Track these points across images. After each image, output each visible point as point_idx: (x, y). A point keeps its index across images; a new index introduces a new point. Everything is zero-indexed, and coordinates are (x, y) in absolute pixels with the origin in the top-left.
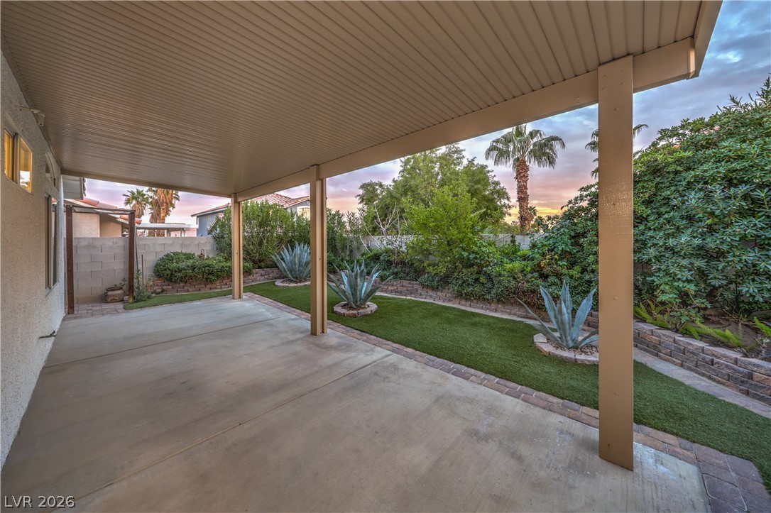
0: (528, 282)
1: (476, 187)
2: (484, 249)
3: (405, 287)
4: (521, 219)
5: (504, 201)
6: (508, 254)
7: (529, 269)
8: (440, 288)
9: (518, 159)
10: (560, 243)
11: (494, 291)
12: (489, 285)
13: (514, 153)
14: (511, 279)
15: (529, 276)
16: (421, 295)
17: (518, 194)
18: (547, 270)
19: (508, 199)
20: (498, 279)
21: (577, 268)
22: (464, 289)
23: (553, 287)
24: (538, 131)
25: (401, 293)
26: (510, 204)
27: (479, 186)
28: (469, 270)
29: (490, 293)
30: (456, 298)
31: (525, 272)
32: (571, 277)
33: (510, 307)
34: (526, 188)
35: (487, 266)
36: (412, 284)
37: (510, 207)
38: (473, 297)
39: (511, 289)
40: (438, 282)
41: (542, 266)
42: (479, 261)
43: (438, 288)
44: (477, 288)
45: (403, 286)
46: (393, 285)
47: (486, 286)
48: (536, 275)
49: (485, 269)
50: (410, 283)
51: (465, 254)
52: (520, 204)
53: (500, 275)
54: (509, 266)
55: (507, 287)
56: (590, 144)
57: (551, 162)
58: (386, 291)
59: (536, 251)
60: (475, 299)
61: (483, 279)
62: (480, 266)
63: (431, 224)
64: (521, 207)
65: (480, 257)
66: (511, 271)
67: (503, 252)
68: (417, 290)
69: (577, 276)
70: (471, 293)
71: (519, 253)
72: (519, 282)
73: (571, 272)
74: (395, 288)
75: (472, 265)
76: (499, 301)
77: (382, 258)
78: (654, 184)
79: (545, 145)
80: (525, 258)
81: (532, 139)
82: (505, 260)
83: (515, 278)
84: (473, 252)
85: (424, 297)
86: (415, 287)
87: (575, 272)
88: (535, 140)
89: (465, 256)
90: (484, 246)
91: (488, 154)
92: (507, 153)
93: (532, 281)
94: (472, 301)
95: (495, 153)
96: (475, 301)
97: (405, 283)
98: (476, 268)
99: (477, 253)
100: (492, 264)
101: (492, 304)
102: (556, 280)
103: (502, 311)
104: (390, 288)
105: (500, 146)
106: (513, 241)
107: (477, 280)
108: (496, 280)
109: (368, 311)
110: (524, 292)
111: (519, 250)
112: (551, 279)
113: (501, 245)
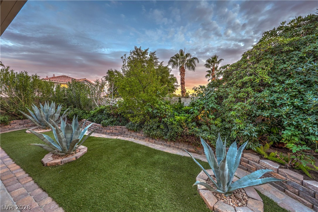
0: (189, 129)
1: (163, 75)
2: (162, 106)
3: (118, 130)
4: (182, 92)
5: (176, 84)
6: (177, 109)
7: (190, 120)
8: (138, 131)
9: (181, 66)
10: (210, 103)
11: (168, 134)
12: (165, 130)
13: (180, 63)
14: (179, 127)
15: (190, 125)
16: (127, 135)
17: (181, 81)
18: (202, 121)
19: (177, 83)
20: (171, 126)
21: (219, 119)
22: (151, 133)
23: (206, 132)
24: (189, 54)
25: (115, 134)
26: (178, 85)
27: (164, 74)
28: (154, 120)
29: (166, 135)
30: (147, 137)
31: (187, 122)
32: (216, 125)
33: (178, 144)
34: (184, 79)
35: (164, 118)
36: (122, 128)
37: (178, 86)
38: (156, 137)
39: (179, 133)
40: (137, 127)
41: (199, 118)
42: (159, 115)
43: (137, 131)
44: (159, 132)
45: (116, 129)
46: (110, 129)
47: (164, 130)
48: (194, 124)
49: (163, 120)
50: (121, 128)
51: (150, 110)
52: (182, 86)
53: (172, 124)
54: (178, 118)
55: (176, 132)
56: (205, 65)
57: (193, 69)
58: (105, 133)
59: (196, 108)
60: (157, 138)
61: (162, 126)
62: (161, 118)
63: (127, 89)
64: (182, 87)
65: (160, 112)
66: (179, 121)
67: (174, 107)
68: (125, 132)
69: (220, 125)
70: (155, 135)
71: (183, 109)
72: (184, 129)
73: (216, 122)
74: (112, 131)
75: (155, 117)
76: (171, 140)
77: (105, 112)
78: (273, 60)
79: (192, 61)
80: (187, 112)
81: (187, 57)
82: (176, 113)
83: (181, 126)
84: (156, 109)
85: (129, 136)
86: (124, 130)
87: (218, 122)
88: (188, 58)
89: (150, 111)
90: (163, 105)
91: (169, 63)
92: (177, 63)
93: (192, 128)
94: (156, 140)
95: (172, 63)
96: (158, 140)
97: (118, 127)
98: (158, 119)
99: (158, 109)
100: (167, 116)
101: (168, 142)
102: (207, 128)
103: (173, 147)
104: (108, 131)
105: (174, 60)
106: (180, 101)
107: (158, 127)
108: (170, 127)
109: (79, 154)
110: (187, 136)
111: (183, 107)
112: (204, 127)
113: (174, 103)
